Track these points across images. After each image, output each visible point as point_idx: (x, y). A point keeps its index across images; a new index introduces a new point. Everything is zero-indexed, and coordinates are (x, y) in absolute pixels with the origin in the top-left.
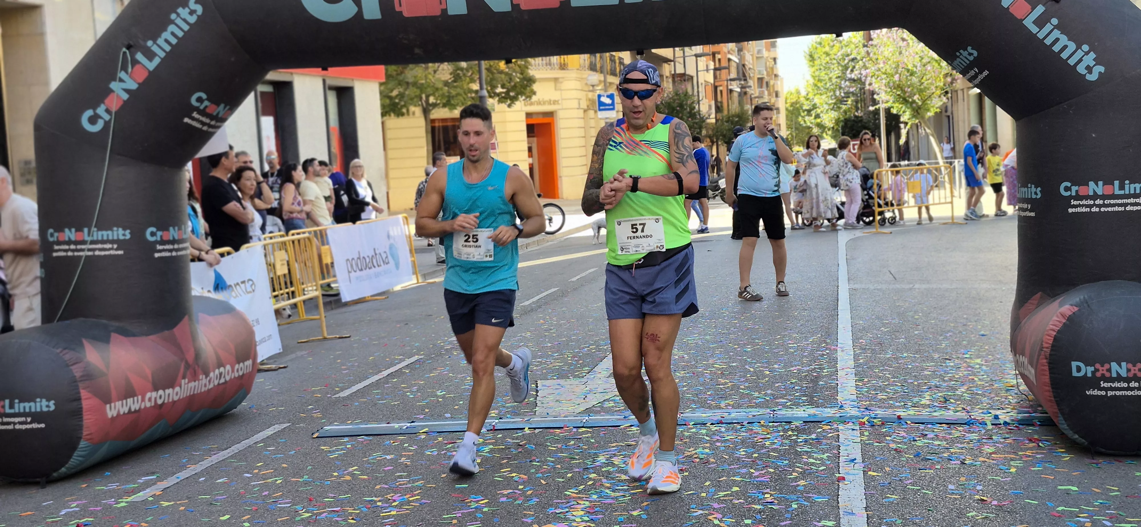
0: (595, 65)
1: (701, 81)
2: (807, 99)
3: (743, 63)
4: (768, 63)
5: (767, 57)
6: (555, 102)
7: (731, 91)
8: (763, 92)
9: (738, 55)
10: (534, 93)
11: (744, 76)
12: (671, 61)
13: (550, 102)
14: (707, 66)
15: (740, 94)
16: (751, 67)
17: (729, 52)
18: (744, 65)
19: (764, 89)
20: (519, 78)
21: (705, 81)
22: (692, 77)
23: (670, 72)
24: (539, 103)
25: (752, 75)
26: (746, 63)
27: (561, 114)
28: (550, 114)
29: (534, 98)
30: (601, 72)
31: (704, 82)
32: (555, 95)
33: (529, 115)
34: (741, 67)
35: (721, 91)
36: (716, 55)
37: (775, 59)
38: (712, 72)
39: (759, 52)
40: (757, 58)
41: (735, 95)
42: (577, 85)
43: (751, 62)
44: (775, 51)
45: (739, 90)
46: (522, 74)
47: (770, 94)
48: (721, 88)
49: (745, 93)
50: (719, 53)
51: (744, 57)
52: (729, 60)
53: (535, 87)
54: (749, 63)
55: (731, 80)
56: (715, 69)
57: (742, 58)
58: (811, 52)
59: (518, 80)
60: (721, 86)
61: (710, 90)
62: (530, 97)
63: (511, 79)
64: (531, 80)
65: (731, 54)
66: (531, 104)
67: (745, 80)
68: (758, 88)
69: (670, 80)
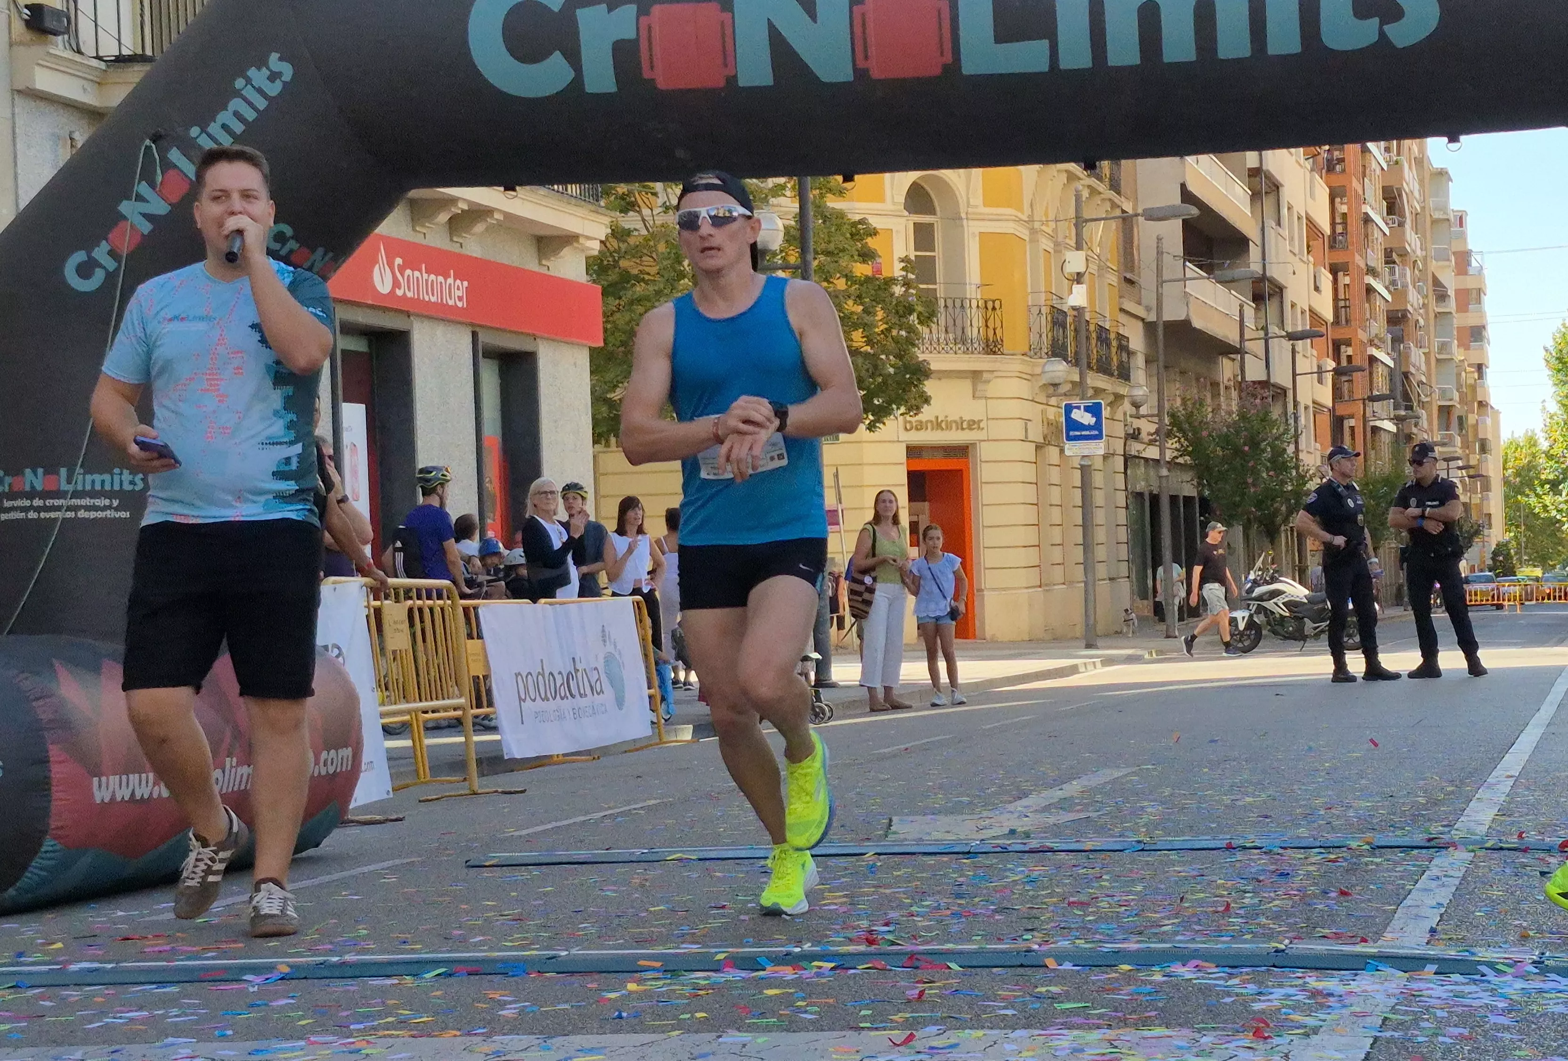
0: (1064, 347)
1: (1304, 398)
2: (1550, 457)
3: (1403, 370)
4: (1463, 374)
5: (1463, 361)
6: (973, 425)
7: (1375, 430)
8: (1451, 437)
9: (1393, 349)
10: (927, 400)
11: (1406, 397)
12: (1237, 351)
13: (960, 425)
14: (1319, 367)
15: (1396, 435)
16: (1424, 380)
17: (1371, 343)
18: (1406, 375)
19: (1454, 431)
20: (892, 366)
21: (1314, 402)
22: (1284, 391)
23: (1235, 376)
24: (938, 425)
25: (1423, 398)
26: (1412, 370)
27: (985, 451)
28: (962, 451)
29: (927, 413)
30: (1077, 363)
31: (1311, 405)
32: (972, 410)
33: (913, 451)
34: (1398, 379)
35: (1352, 429)
36: (1343, 348)
37: (1480, 368)
38: (1329, 377)
39: (1443, 347)
40: (1438, 360)
41: (1385, 439)
42: (1023, 388)
43: (1423, 368)
44: (1482, 348)
45: (1389, 426)
46: (899, 357)
47: (1466, 445)
48: (1352, 422)
49: (1409, 437)
50: (1348, 343)
51: (1408, 356)
52: (1372, 360)
53: (929, 387)
54: (1418, 369)
55: (1373, 399)
56: (1338, 372)
57: (1401, 358)
58: (1561, 351)
59: (892, 370)
60: (1351, 416)
61: (1325, 420)
62: (918, 409)
63: (876, 367)
64: (921, 372)
65: (1378, 347)
66: (920, 427)
67: (1409, 408)
68: (1439, 430)
69: (1234, 394)
